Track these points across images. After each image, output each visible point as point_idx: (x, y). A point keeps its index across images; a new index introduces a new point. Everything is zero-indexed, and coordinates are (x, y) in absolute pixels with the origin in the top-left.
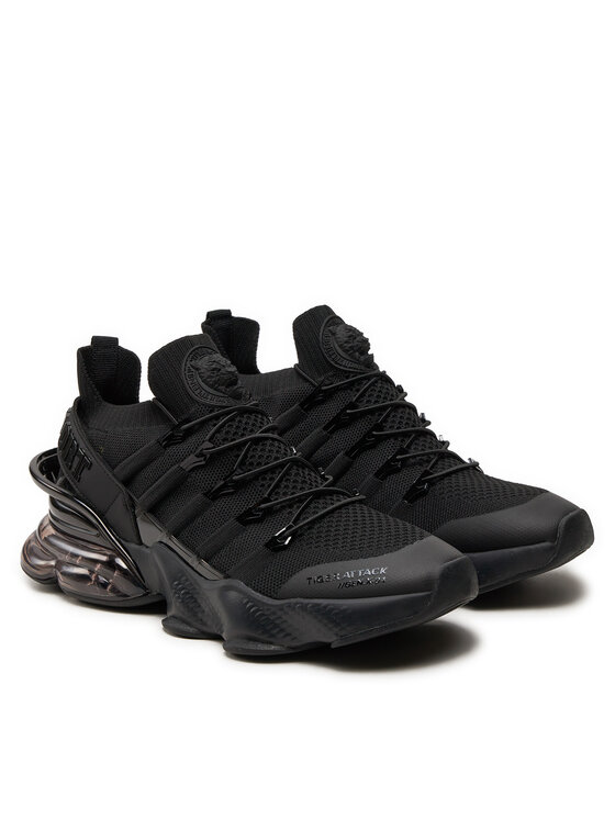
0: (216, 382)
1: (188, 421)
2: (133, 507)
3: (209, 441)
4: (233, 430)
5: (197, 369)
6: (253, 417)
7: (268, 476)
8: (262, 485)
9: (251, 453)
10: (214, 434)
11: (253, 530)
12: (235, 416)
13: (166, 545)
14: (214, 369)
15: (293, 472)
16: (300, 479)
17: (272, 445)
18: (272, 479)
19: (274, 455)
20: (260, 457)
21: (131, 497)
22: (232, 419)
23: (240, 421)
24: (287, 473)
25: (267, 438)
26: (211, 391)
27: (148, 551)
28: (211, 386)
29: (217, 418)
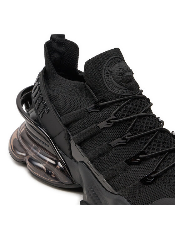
0: (121, 81)
1: (104, 100)
2: (70, 139)
3: (115, 115)
4: (128, 109)
5: (111, 72)
6: (140, 101)
7: (145, 138)
8: (141, 143)
9: (137, 124)
10: (117, 112)
11: (134, 168)
12: (130, 101)
13: (86, 164)
14: (121, 73)
15: (159, 136)
16: (162, 140)
17: (148, 119)
18: (147, 140)
19: (149, 126)
20: (142, 126)
21: (69, 134)
22: (128, 103)
23: (132, 104)
24: (156, 137)
25: (146, 116)
26: (118, 85)
27: (75, 163)
28: (118, 83)
29: (120, 101)
